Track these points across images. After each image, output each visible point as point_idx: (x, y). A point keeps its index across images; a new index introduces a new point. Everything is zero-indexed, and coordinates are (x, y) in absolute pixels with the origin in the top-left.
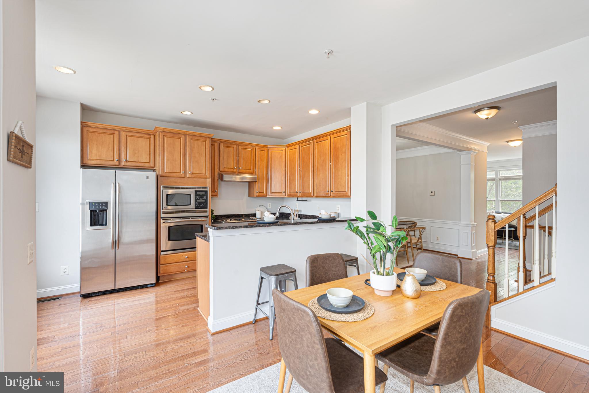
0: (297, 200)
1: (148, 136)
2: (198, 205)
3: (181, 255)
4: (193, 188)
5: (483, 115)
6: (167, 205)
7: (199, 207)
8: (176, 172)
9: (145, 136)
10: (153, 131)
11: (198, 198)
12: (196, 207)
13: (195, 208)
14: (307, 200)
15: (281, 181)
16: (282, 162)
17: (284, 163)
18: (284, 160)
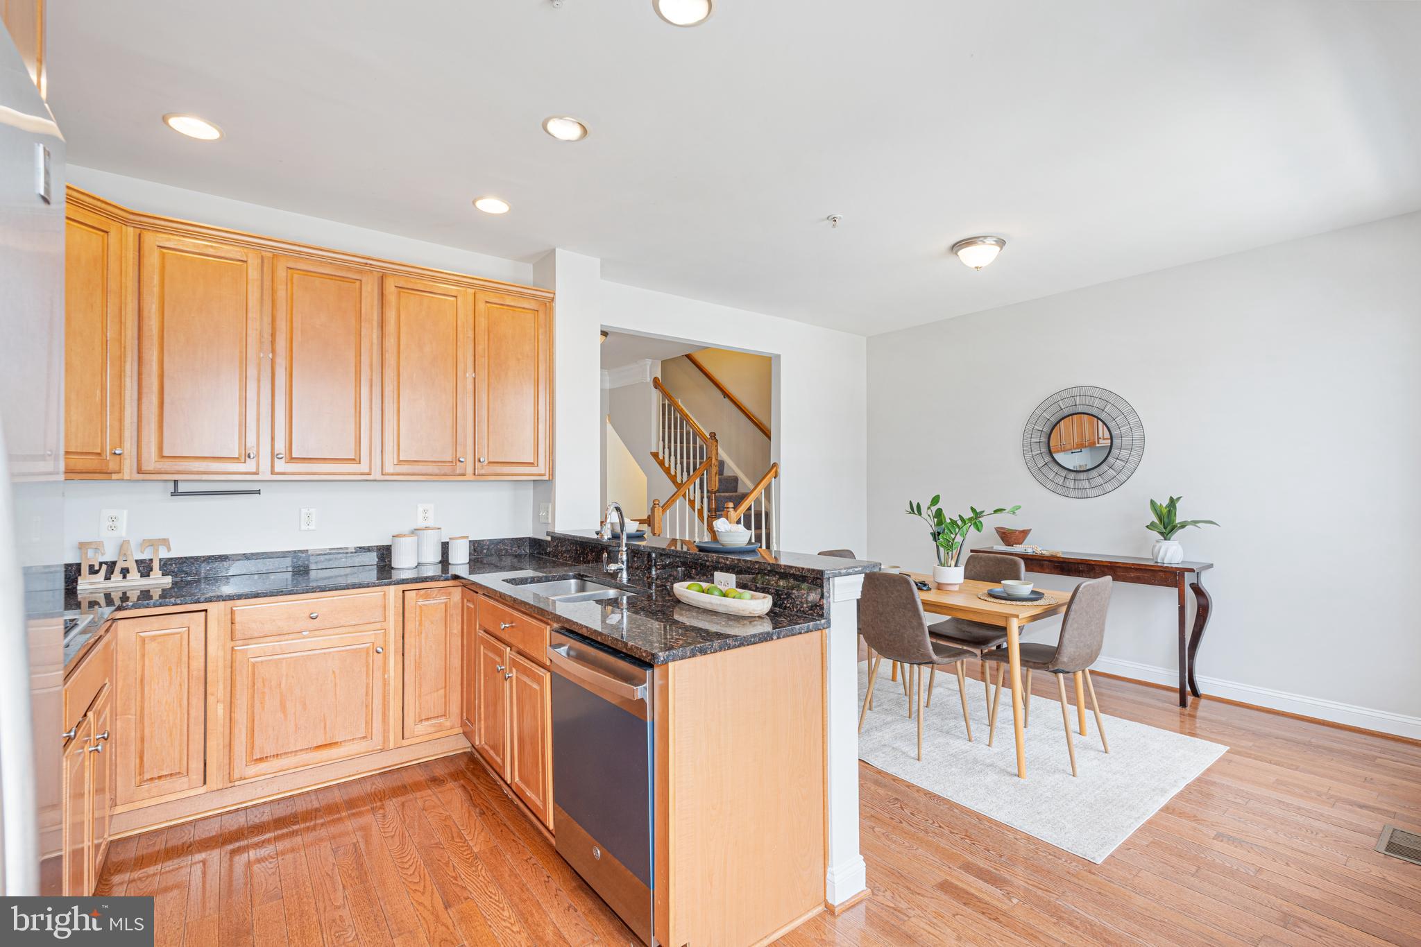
0: (173, 494)
14: (258, 492)
15: (98, 392)
16: (106, 291)
17: (113, 301)
18: (113, 285)
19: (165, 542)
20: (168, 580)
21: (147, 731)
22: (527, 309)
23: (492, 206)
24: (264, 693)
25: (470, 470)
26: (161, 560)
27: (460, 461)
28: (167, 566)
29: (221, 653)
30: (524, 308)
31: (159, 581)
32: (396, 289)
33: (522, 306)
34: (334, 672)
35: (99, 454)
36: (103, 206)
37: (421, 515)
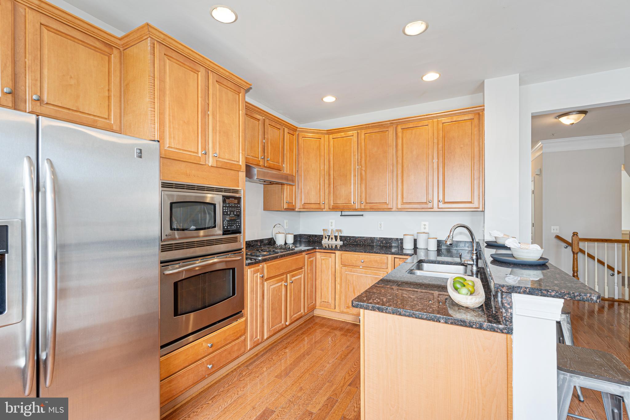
0: (341, 216)
1: (106, 49)
2: (227, 227)
3: (199, 344)
4: (219, 190)
5: (566, 121)
6: (172, 229)
7: (229, 231)
8: (190, 150)
9: (98, 45)
10: (120, 39)
11: (227, 212)
12: (225, 232)
13: (224, 234)
14: (362, 215)
15: (319, 186)
16: (320, 156)
17: (322, 158)
18: (322, 154)
19: (340, 231)
20: (341, 243)
21: (322, 287)
22: (466, 120)
23: (431, 77)
24: (349, 285)
25: (435, 206)
26: (340, 236)
27: (430, 202)
28: (342, 238)
29: (339, 268)
30: (465, 120)
31: (339, 243)
32: (402, 130)
33: (464, 119)
34: (369, 284)
35: (319, 204)
36: (319, 131)
37: (423, 227)
